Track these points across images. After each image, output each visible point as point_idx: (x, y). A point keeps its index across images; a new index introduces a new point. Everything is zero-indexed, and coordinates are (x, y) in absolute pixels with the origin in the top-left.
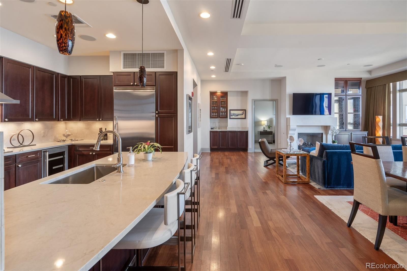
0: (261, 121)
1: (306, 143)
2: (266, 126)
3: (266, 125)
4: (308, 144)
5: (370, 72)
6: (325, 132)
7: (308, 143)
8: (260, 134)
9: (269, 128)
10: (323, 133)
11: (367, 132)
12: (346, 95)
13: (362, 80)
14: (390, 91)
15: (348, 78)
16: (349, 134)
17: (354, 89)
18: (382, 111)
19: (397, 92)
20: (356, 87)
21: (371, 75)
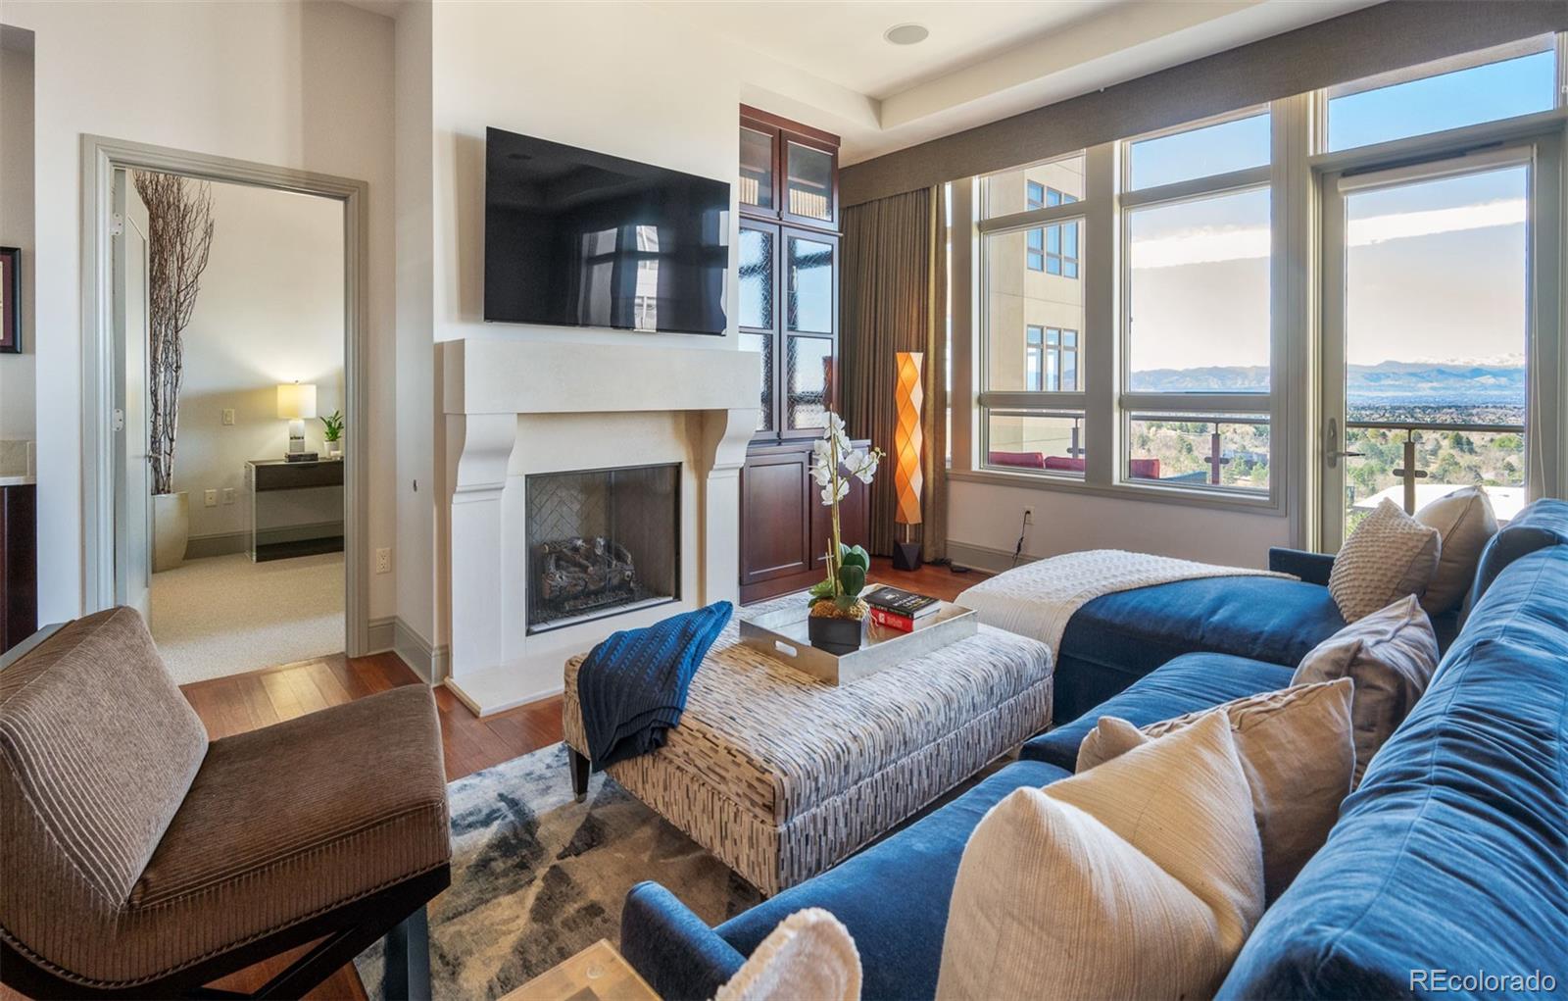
0: (272, 388)
1: (579, 543)
2: (307, 420)
3: (313, 414)
4: (590, 555)
5: (877, 104)
6: (692, 459)
7: (590, 541)
8: (257, 491)
9: (333, 435)
10: (681, 463)
11: (868, 443)
12: (781, 219)
13: (840, 149)
14: (945, 228)
15: (788, 121)
16: (802, 463)
17: (810, 195)
18: (915, 327)
19: (975, 231)
20: (819, 183)
21: (880, 124)
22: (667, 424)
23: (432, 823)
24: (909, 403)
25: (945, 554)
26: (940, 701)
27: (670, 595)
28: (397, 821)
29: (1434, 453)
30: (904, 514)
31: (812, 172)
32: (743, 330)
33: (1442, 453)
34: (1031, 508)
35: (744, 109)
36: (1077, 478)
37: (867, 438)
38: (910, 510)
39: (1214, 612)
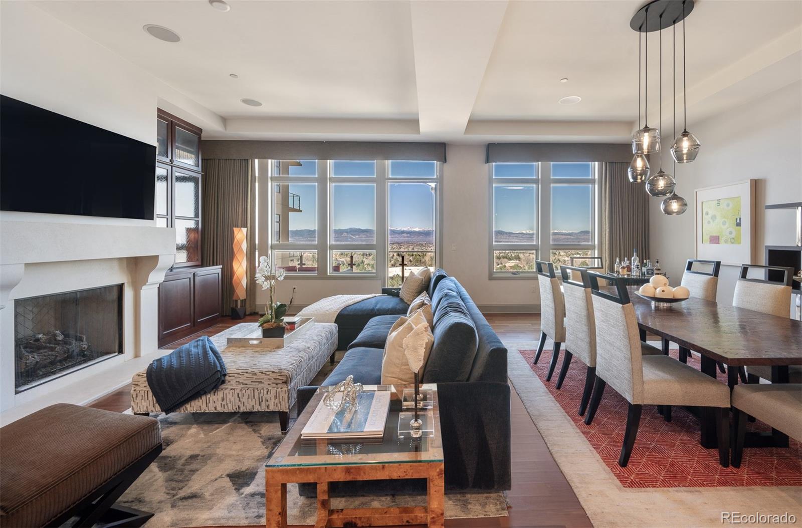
4: (53, 342)
5: (224, 120)
6: (130, 280)
7: (49, 334)
10: (123, 284)
11: (221, 266)
12: (172, 163)
13: (202, 134)
14: (255, 177)
15: (177, 117)
16: (190, 278)
17: (186, 153)
18: (240, 217)
19: (269, 181)
20: (190, 148)
21: (226, 129)
22: (116, 265)
23: (156, 429)
24: (240, 249)
25: (255, 310)
26: (318, 343)
27: (115, 352)
28: (142, 432)
29: (392, 257)
30: (238, 295)
31: (187, 142)
32: (159, 216)
33: (394, 258)
34: (296, 287)
35: (159, 110)
36: (315, 274)
37: (220, 265)
38: (241, 293)
39: (376, 306)
